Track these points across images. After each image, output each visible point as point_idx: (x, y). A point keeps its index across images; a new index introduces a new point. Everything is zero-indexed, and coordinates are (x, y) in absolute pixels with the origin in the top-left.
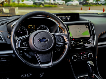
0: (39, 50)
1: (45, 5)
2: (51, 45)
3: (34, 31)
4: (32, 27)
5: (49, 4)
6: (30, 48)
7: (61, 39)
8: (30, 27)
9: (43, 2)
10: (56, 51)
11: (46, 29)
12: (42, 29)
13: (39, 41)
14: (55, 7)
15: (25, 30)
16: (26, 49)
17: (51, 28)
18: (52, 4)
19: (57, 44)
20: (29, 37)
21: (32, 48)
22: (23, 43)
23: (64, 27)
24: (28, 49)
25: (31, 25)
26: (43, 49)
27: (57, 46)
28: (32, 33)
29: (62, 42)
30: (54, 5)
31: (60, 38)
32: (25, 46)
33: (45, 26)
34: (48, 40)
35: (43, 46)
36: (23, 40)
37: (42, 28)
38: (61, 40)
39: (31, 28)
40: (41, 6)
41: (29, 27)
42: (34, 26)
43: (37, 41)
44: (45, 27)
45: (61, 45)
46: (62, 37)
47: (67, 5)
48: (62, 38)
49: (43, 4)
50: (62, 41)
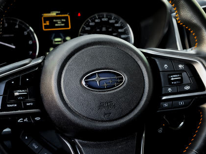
0: (85, 123)
2: (138, 104)
3: (68, 38)
4: (59, 23)
6: (44, 113)
7: (184, 74)
8: (51, 19)
10: (160, 131)
11: (121, 27)
12: (104, 29)
13: (84, 83)
15: (26, 33)
16: (26, 120)
17: (143, 24)
19: (164, 98)
20: (40, 66)
21: (52, 114)
22: (16, 94)
23: (195, 21)
24: (38, 119)
25: (54, 14)
26: (103, 121)
27: (166, 105)
28: (55, 46)
29: (187, 88)
31: (180, 72)
32: (25, 104)
33: (113, 16)
34: (125, 78)
35: (101, 106)
36: (16, 80)
37: (102, 24)
38: (181, 80)
39: (52, 25)
41: (46, 19)
42: (66, 18)
43: (75, 84)
44: (117, 22)
45: (181, 103)
46: (190, 66)
48: (187, 70)
50: (188, 84)
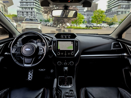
1: (93, 28)
5: (96, 27)
9: (92, 26)
14: (100, 29)
18: (98, 27)
30: (100, 28)
40: (91, 28)
47: (110, 28)
49: (92, 27)
